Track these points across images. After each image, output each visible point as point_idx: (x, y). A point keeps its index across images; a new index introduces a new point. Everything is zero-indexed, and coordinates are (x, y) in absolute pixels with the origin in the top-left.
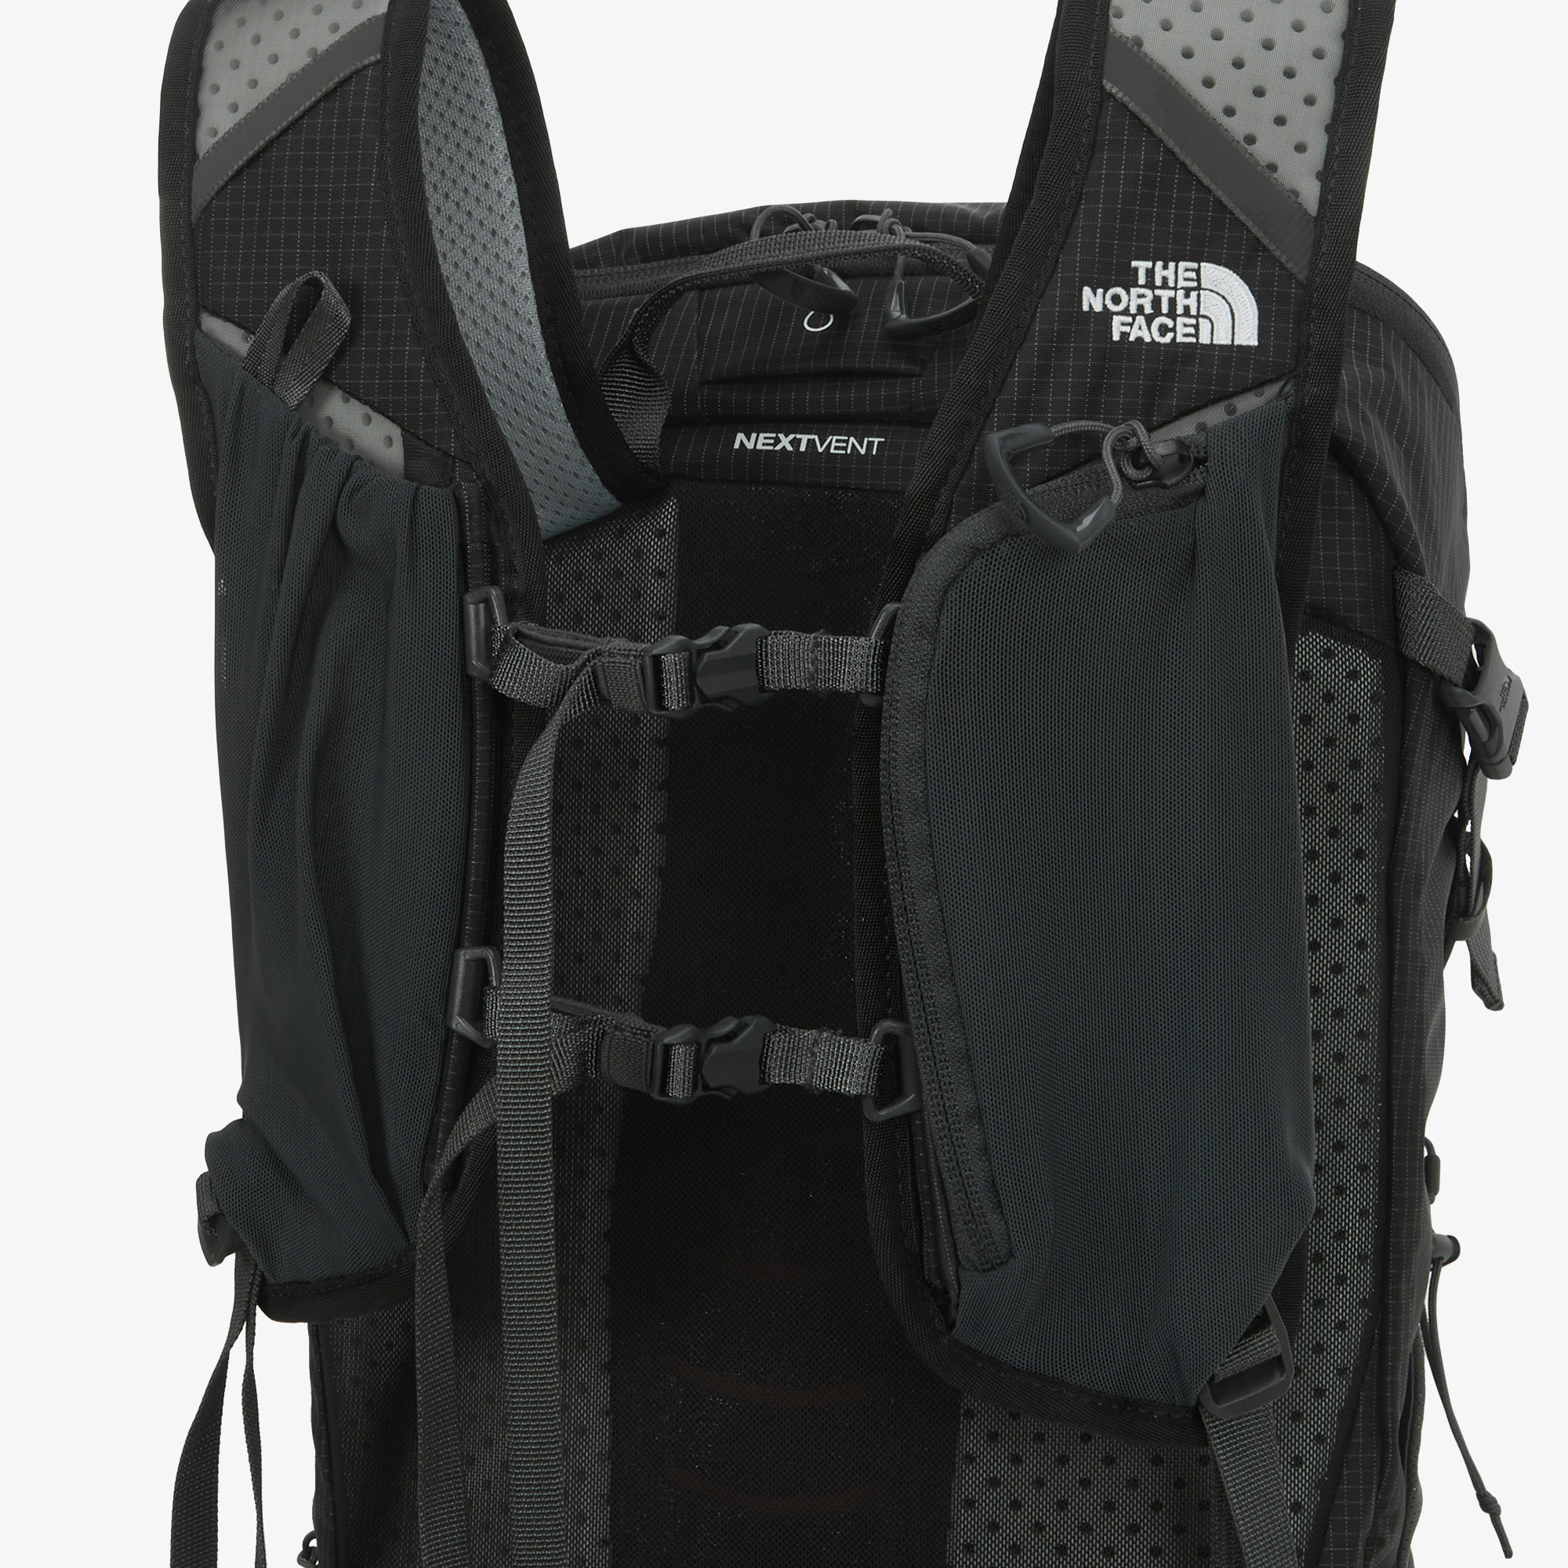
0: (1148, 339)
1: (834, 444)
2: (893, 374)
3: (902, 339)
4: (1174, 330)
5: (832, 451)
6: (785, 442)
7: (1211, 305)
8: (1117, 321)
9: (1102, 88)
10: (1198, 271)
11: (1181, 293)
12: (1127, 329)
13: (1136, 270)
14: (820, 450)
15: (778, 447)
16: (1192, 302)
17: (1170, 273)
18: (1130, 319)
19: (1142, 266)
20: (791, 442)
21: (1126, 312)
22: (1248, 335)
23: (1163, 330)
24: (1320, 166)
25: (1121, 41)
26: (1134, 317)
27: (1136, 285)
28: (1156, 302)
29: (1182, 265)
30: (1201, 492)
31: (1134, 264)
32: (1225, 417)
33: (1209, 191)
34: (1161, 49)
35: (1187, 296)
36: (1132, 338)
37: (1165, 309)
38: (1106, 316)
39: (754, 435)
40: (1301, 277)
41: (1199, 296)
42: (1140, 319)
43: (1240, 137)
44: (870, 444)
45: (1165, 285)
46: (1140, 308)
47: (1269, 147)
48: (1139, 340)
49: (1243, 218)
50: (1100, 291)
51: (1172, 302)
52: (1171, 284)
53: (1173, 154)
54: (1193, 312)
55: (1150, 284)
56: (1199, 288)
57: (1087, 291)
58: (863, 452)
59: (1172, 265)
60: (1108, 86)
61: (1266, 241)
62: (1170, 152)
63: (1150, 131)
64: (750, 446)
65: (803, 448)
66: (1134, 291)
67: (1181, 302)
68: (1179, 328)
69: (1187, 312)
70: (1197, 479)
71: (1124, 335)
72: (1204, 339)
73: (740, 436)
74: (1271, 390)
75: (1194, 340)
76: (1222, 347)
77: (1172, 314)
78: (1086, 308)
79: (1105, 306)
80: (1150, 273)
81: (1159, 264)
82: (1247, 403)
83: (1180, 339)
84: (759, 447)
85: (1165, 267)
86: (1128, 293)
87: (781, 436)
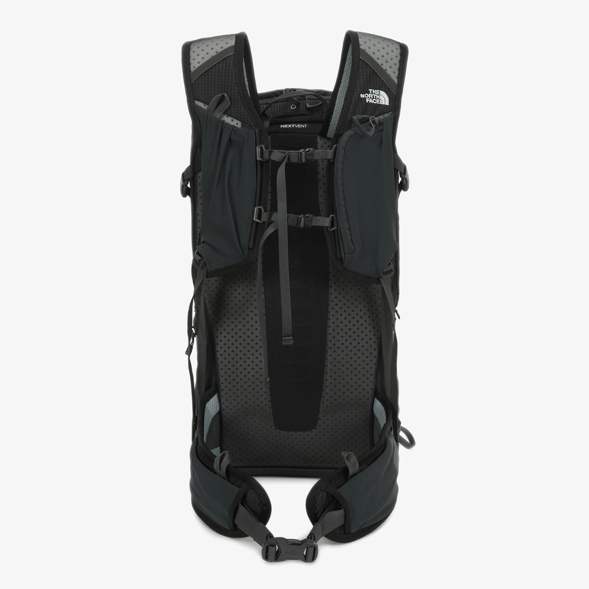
0: (372, 102)
1: (298, 126)
2: (308, 115)
3: (309, 109)
4: (376, 101)
5: (298, 127)
6: (290, 126)
7: (381, 98)
8: (367, 99)
9: (360, 58)
10: (379, 92)
11: (377, 95)
12: (369, 101)
13: (369, 91)
14: (296, 127)
15: (289, 127)
16: (379, 97)
17: (375, 92)
18: (369, 99)
19: (371, 90)
20: (291, 126)
21: (368, 98)
22: (387, 103)
23: (375, 101)
24: (397, 76)
25: (362, 50)
26: (370, 98)
27: (370, 93)
28: (373, 96)
29: (377, 90)
30: (382, 130)
31: (369, 90)
32: (383, 117)
33: (381, 78)
34: (369, 52)
35: (378, 96)
36: (370, 102)
37: (375, 98)
38: (365, 98)
39: (284, 125)
40: (395, 94)
41: (380, 96)
42: (371, 99)
43: (385, 70)
44: (305, 126)
45: (374, 94)
46: (371, 97)
47: (390, 72)
48: (371, 102)
49: (386, 83)
50: (364, 94)
51: (376, 96)
52: (375, 93)
53: (374, 71)
54: (379, 98)
55: (372, 93)
56: (380, 95)
57: (361, 95)
58: (304, 127)
59: (375, 90)
60: (361, 57)
61: (390, 88)
62: (373, 70)
63: (369, 66)
64: (283, 127)
65: (293, 127)
66: (369, 94)
67: (377, 97)
68: (377, 101)
69: (378, 99)
70: (382, 127)
71: (369, 102)
72: (381, 103)
73: (281, 126)
74: (390, 113)
75: (379, 103)
76: (384, 105)
77: (376, 99)
78: (361, 97)
79: (365, 97)
80: (372, 91)
81: (373, 90)
82: (386, 115)
83: (377, 103)
84: (285, 127)
85: (374, 91)
86: (368, 94)
87: (289, 125)
